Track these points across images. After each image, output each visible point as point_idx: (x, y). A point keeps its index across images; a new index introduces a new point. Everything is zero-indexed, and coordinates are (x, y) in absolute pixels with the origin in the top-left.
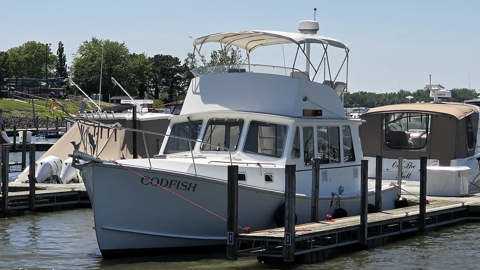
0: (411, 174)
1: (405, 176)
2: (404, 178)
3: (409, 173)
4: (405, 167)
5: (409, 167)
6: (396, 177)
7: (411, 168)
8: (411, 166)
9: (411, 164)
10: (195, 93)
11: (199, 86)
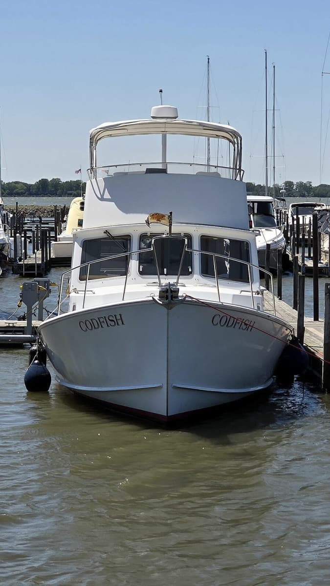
10: (102, 199)
11: (106, 189)
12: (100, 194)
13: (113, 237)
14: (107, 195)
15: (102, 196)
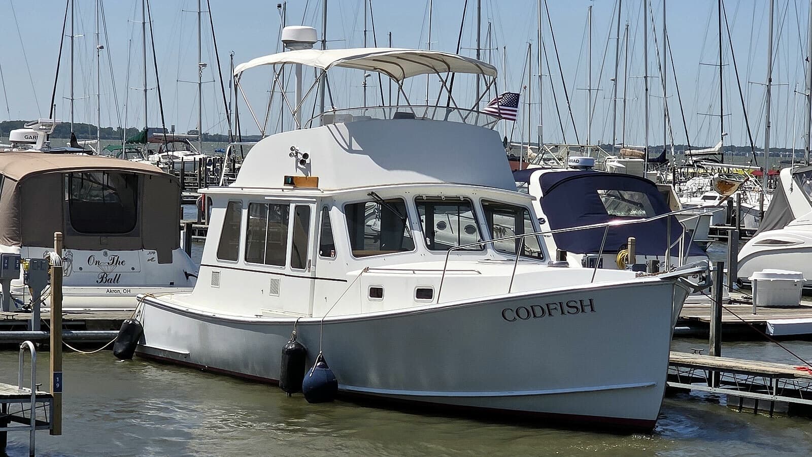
0: (120, 275)
1: (112, 279)
2: (110, 282)
3: (117, 275)
4: (108, 263)
5: (115, 263)
6: (97, 281)
7: (119, 264)
8: (118, 262)
9: (116, 258)
10: (350, 150)
11: (353, 138)
12: (347, 144)
13: (383, 201)
14: (356, 146)
15: (350, 146)
